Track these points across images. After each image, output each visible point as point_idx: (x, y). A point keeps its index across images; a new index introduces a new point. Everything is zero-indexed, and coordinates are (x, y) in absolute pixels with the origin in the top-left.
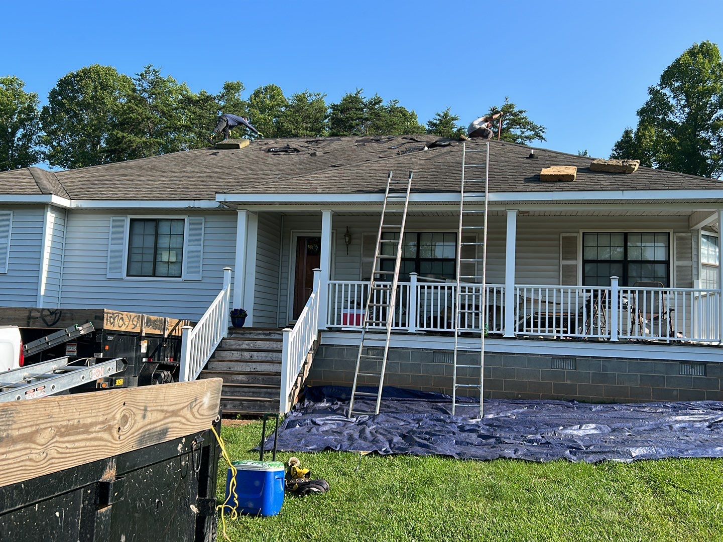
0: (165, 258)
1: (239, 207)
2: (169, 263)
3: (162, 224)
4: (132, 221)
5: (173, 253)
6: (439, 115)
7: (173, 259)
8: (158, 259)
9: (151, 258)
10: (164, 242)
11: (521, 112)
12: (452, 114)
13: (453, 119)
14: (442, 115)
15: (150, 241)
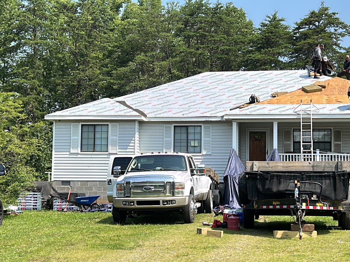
0: (193, 145)
1: (233, 121)
2: (194, 146)
3: (189, 128)
4: (175, 126)
5: (196, 142)
6: (269, 17)
7: (196, 145)
8: (189, 145)
9: (186, 144)
10: (191, 137)
11: (334, 14)
12: (279, 17)
13: (280, 20)
14: (271, 17)
15: (184, 136)
